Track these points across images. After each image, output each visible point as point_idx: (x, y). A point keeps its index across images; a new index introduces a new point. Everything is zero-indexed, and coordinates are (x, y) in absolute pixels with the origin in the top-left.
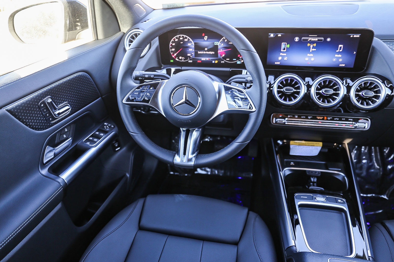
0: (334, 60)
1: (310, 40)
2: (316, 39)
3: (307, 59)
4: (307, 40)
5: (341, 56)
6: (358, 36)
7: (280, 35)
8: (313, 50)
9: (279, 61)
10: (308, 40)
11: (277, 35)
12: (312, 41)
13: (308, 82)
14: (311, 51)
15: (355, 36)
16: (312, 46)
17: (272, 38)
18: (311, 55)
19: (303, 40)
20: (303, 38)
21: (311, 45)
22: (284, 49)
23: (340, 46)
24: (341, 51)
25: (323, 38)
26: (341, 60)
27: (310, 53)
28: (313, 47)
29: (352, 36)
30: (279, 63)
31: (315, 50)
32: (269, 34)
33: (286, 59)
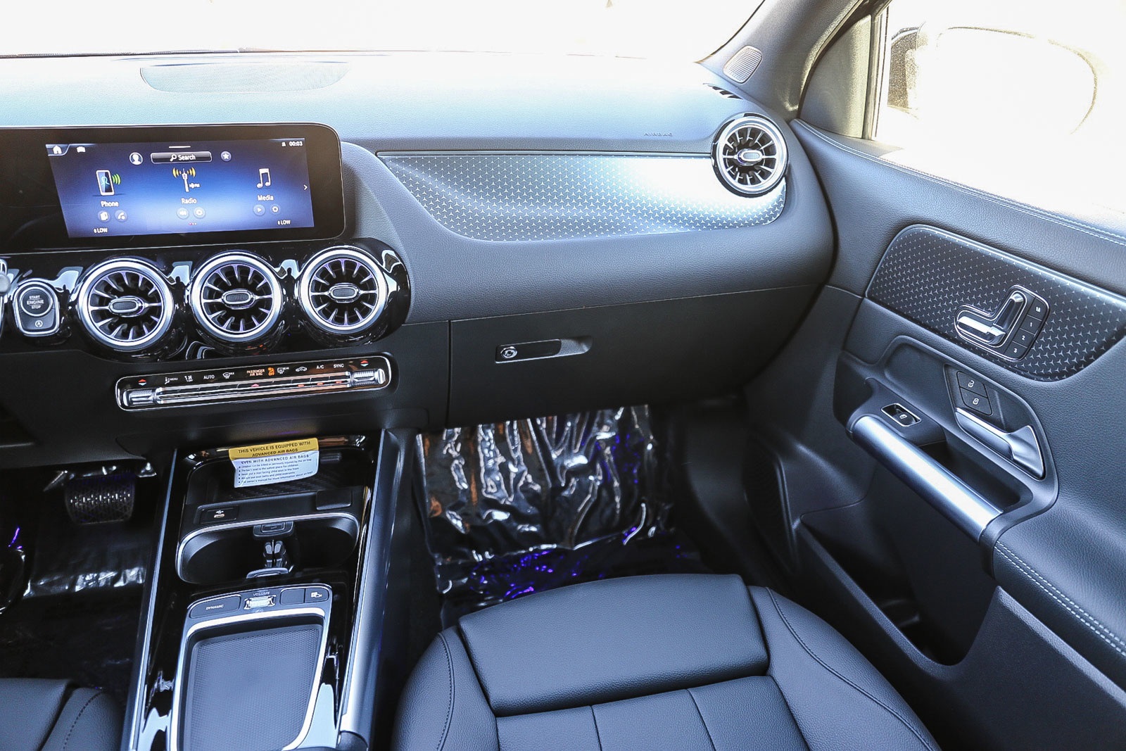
0: (259, 210)
1: (174, 160)
2: (192, 156)
3: (183, 213)
4: (168, 159)
5: (272, 198)
6: (300, 144)
7: (81, 149)
8: (192, 186)
9: (103, 224)
10: (171, 160)
11: (75, 148)
12: (182, 161)
14: (187, 190)
15: (292, 144)
16: (185, 176)
17: (58, 158)
18: (192, 201)
19: (155, 160)
20: (153, 155)
21: (182, 173)
22: (108, 189)
23: (262, 171)
24: (268, 184)
25: (208, 153)
26: (275, 209)
27: (187, 196)
28: (190, 179)
29: (284, 144)
30: (105, 230)
31: (198, 185)
32: (48, 146)
33: (123, 218)
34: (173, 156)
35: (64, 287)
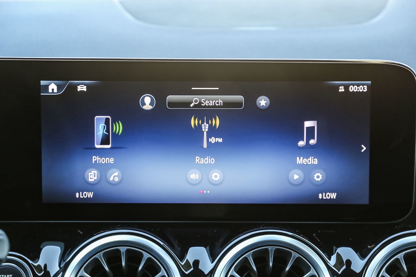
0: (296, 177)
1: (195, 106)
2: (219, 100)
3: (194, 176)
4: (187, 104)
5: (316, 162)
6: (363, 89)
7: (82, 88)
8: (213, 140)
9: (89, 187)
10: (192, 105)
11: (75, 86)
12: (205, 106)
13: (196, 263)
14: (205, 145)
15: (353, 89)
16: (205, 127)
17: (53, 97)
18: (209, 160)
19: (172, 104)
20: (171, 98)
21: (203, 123)
22: (105, 141)
23: (308, 124)
24: (312, 142)
25: (240, 98)
26: (318, 177)
27: (204, 153)
28: (212, 132)
29: (342, 89)
30: (90, 195)
31: (220, 140)
32: (43, 83)
33: (117, 179)
34: (195, 99)
35: (45, 266)
